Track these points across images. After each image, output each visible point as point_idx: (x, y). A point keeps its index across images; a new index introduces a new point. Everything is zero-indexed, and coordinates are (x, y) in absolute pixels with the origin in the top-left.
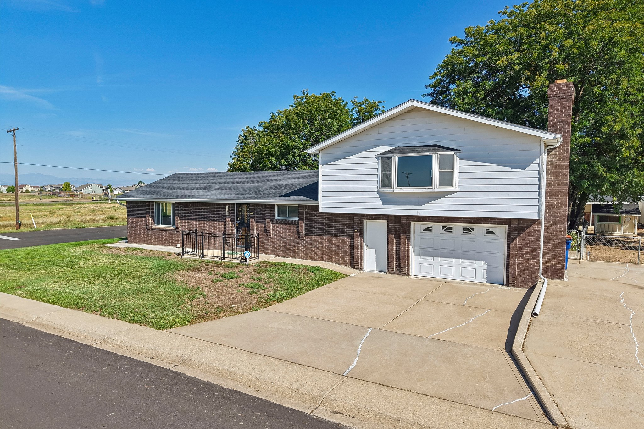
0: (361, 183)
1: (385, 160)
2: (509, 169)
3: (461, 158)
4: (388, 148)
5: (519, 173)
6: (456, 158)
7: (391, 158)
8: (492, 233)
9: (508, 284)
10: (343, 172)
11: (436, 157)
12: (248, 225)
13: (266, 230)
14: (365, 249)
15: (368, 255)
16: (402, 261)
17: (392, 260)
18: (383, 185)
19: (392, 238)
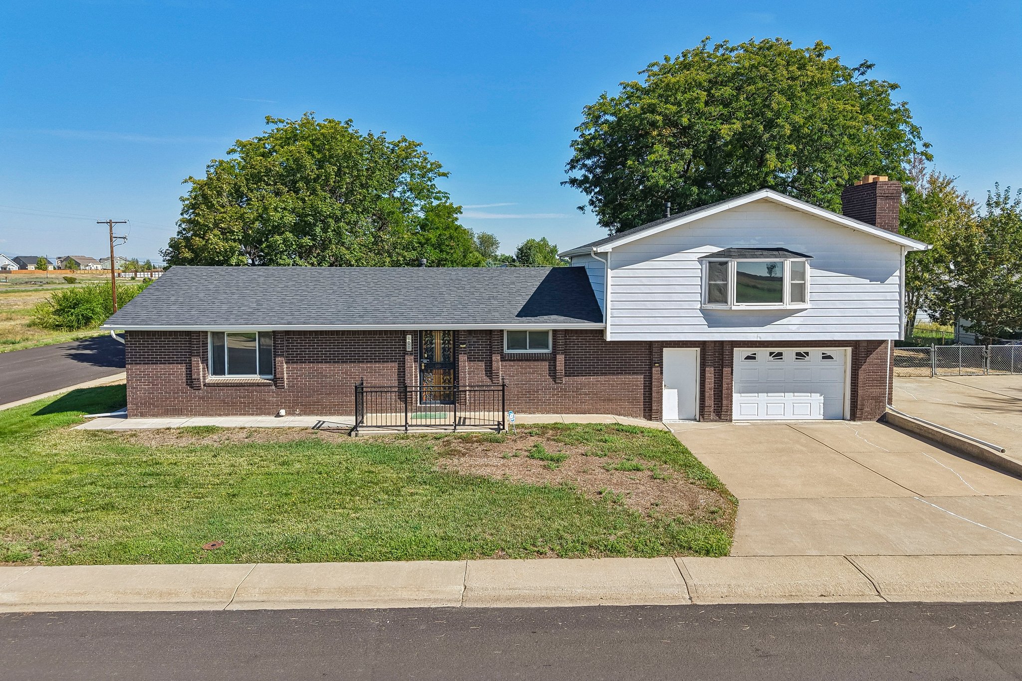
0: (675, 297)
1: (715, 267)
2: (868, 281)
3: (812, 266)
4: (716, 250)
5: (877, 287)
6: (807, 266)
7: (726, 263)
8: (830, 357)
9: (853, 417)
11: (789, 265)
12: (450, 366)
13: (489, 372)
14: (665, 392)
15: (670, 400)
16: (725, 402)
17: (710, 402)
18: (711, 300)
19: (710, 372)
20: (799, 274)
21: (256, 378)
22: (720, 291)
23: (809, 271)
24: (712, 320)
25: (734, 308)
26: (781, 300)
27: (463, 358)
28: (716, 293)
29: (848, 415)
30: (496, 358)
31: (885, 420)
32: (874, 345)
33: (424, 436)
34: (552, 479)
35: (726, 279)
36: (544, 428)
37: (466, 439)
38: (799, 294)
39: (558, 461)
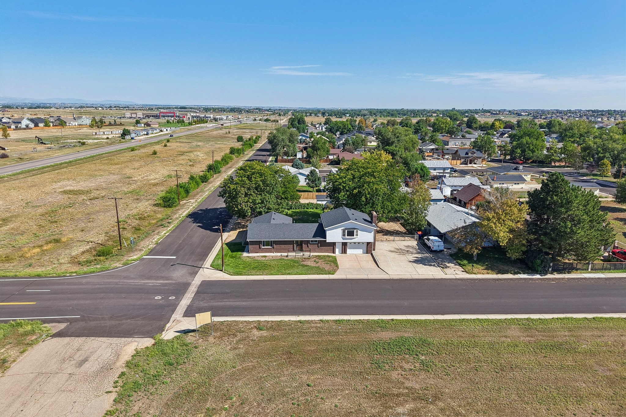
0: (338, 235)
2: (368, 233)
4: (344, 228)
7: (346, 230)
8: (364, 244)
10: (333, 233)
11: (355, 231)
12: (301, 245)
13: (308, 246)
14: (336, 249)
15: (337, 250)
16: (346, 251)
17: (343, 251)
19: (343, 246)
20: (357, 232)
21: (270, 247)
23: (359, 231)
24: (343, 239)
25: (347, 237)
26: (353, 236)
27: (303, 244)
28: (344, 235)
29: (366, 253)
30: (309, 244)
31: (372, 254)
32: (370, 243)
33: (298, 258)
34: (317, 265)
35: (345, 232)
36: (316, 256)
37: (305, 258)
38: (357, 235)
39: (318, 262)
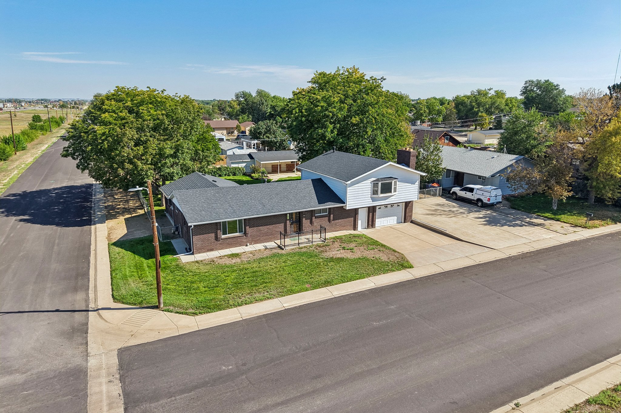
0: (364, 194)
1: (375, 184)
2: (411, 184)
3: (398, 181)
4: (375, 179)
5: (413, 186)
7: (378, 183)
8: (399, 206)
9: (405, 222)
10: (357, 190)
11: (393, 182)
12: (299, 222)
14: (359, 221)
15: (360, 223)
16: (374, 223)
17: (370, 223)
18: (374, 194)
19: (371, 214)
20: (395, 184)
21: (238, 234)
22: (376, 191)
23: (397, 183)
24: (373, 200)
25: (380, 196)
26: (391, 192)
27: (303, 219)
29: (403, 221)
30: (313, 218)
31: (412, 222)
32: (410, 202)
34: (358, 255)
35: (378, 188)
37: (320, 246)
38: (395, 191)
39: (352, 249)
